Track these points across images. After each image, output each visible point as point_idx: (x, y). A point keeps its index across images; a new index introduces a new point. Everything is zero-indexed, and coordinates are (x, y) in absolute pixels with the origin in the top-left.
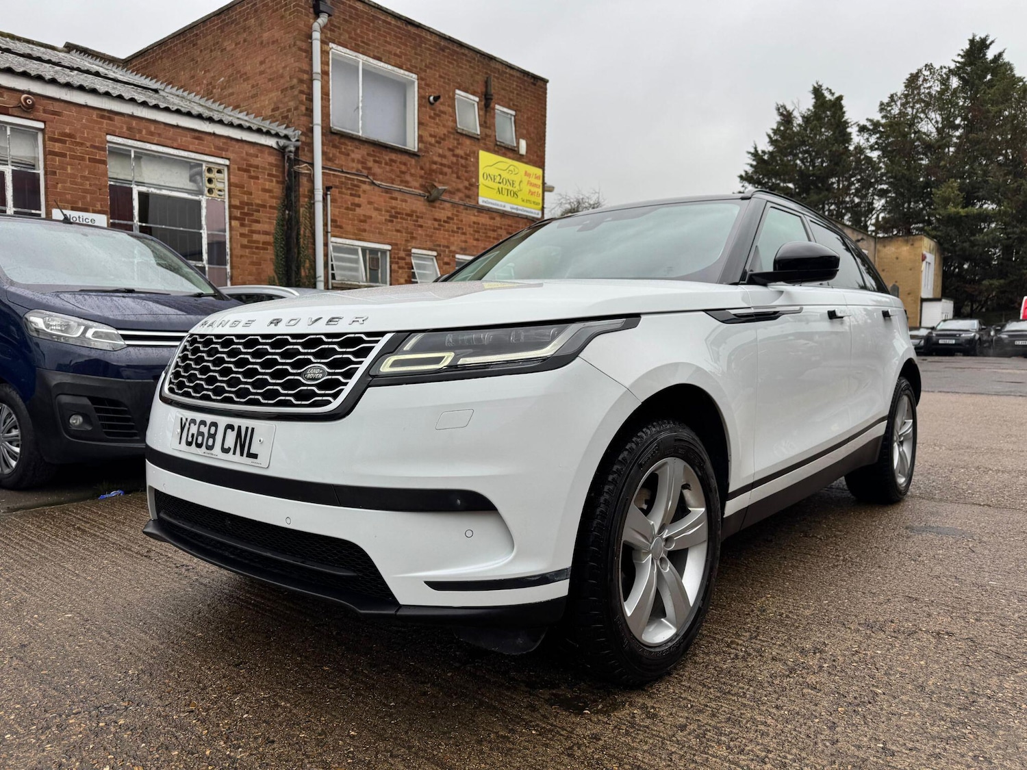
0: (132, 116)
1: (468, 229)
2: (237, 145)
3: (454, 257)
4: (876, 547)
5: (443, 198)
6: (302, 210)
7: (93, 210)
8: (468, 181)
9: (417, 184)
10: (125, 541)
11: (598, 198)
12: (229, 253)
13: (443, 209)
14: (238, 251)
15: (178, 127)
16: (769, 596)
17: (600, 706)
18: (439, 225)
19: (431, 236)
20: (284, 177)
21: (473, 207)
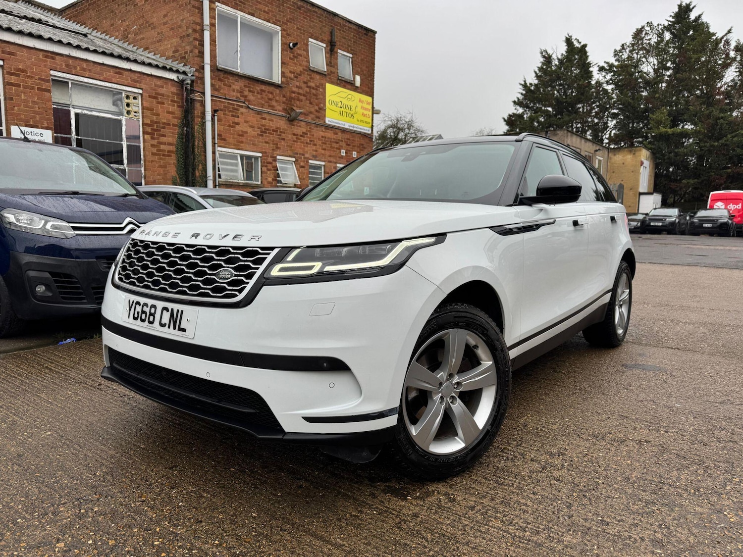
0: (69, 56)
1: (319, 141)
2: (148, 79)
3: (308, 162)
4: (601, 379)
5: (299, 118)
6: (196, 127)
7: (41, 126)
8: (318, 106)
9: (280, 108)
10: (82, 377)
11: (412, 117)
12: (143, 159)
13: (300, 126)
14: (150, 158)
15: (103, 64)
16: (529, 415)
17: (418, 494)
18: (297, 138)
19: (291, 147)
20: (183, 103)
21: (321, 126)
